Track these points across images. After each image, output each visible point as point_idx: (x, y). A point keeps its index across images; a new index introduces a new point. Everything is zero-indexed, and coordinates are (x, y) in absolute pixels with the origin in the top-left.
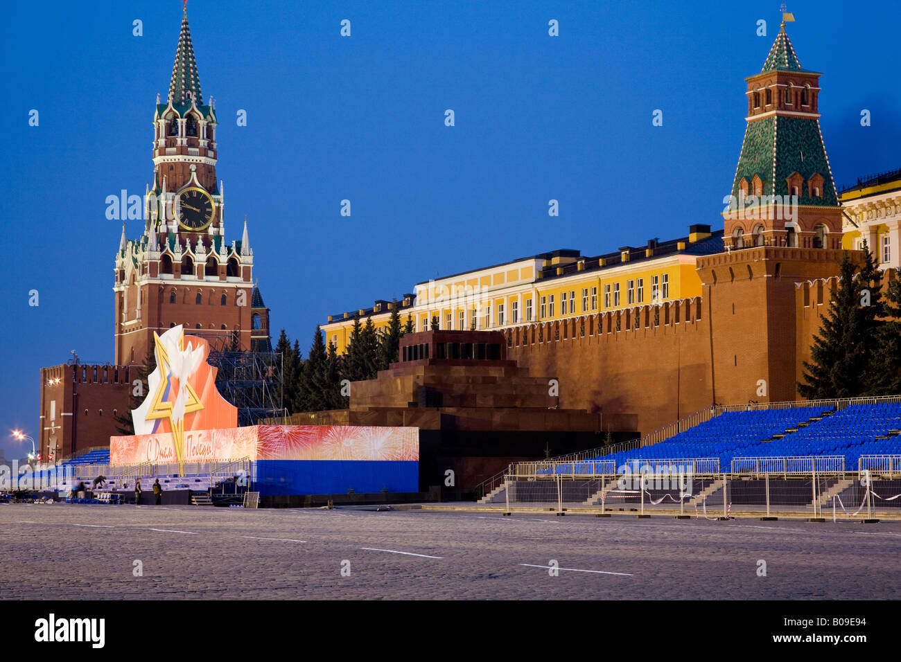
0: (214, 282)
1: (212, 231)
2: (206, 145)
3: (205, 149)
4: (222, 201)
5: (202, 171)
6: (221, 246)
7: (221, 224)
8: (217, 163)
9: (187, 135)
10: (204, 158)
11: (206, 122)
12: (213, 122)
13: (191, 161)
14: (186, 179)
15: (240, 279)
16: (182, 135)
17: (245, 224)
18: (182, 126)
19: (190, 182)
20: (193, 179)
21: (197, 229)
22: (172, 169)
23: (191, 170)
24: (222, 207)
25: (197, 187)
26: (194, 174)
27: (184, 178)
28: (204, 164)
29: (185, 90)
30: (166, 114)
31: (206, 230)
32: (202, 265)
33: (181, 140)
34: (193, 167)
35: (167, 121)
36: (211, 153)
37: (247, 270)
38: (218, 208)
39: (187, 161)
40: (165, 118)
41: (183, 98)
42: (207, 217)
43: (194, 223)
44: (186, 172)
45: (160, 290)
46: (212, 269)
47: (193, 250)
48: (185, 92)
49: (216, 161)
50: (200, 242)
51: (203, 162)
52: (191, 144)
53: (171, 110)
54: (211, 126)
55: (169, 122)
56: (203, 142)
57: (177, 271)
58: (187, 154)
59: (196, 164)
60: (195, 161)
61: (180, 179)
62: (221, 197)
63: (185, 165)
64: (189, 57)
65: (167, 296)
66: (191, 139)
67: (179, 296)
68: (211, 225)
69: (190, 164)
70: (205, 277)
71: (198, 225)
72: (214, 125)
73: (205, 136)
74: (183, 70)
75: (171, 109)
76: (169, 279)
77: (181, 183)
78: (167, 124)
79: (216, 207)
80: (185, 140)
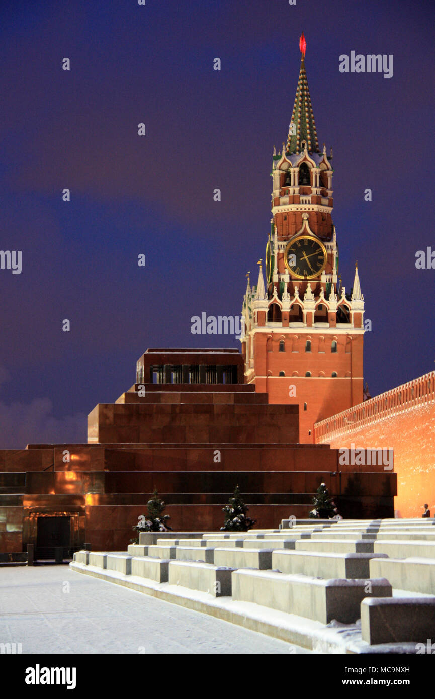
0: (323, 329)
1: (324, 279)
2: (319, 193)
3: (318, 197)
4: (335, 248)
5: (315, 219)
6: (330, 293)
7: (335, 271)
8: (333, 210)
9: (300, 184)
10: (316, 206)
11: (318, 170)
12: (328, 170)
13: (303, 210)
14: (298, 229)
15: (352, 325)
16: (294, 184)
17: (357, 270)
18: (294, 176)
19: (301, 231)
20: (305, 228)
21: (308, 277)
22: (285, 219)
23: (303, 219)
24: (335, 254)
25: (310, 235)
26: (306, 223)
27: (296, 227)
28: (317, 213)
29: (300, 140)
30: (281, 165)
31: (319, 278)
32: (311, 313)
33: (294, 189)
34: (305, 216)
35: (281, 172)
36: (325, 201)
37: (357, 315)
38: (330, 256)
39: (299, 210)
40: (279, 169)
41: (298, 148)
42: (319, 265)
43: (305, 272)
44: (298, 221)
45: (268, 339)
46: (322, 316)
47: (302, 298)
48: (300, 142)
49: (331, 209)
50: (309, 290)
51: (316, 210)
52: (303, 192)
53: (285, 161)
54: (326, 174)
55: (284, 173)
56: (315, 190)
57: (285, 320)
58: (299, 203)
59: (309, 213)
60: (307, 210)
61: (292, 228)
62: (334, 244)
63: (297, 215)
64: (305, 106)
65: (276, 345)
66: (304, 188)
67: (288, 344)
68: (324, 272)
69: (302, 213)
70: (314, 325)
71: (310, 273)
72: (329, 173)
73: (318, 184)
74: (299, 120)
75: (285, 159)
76: (276, 328)
77: (293, 232)
78: (282, 174)
79: (328, 255)
80: (297, 189)
